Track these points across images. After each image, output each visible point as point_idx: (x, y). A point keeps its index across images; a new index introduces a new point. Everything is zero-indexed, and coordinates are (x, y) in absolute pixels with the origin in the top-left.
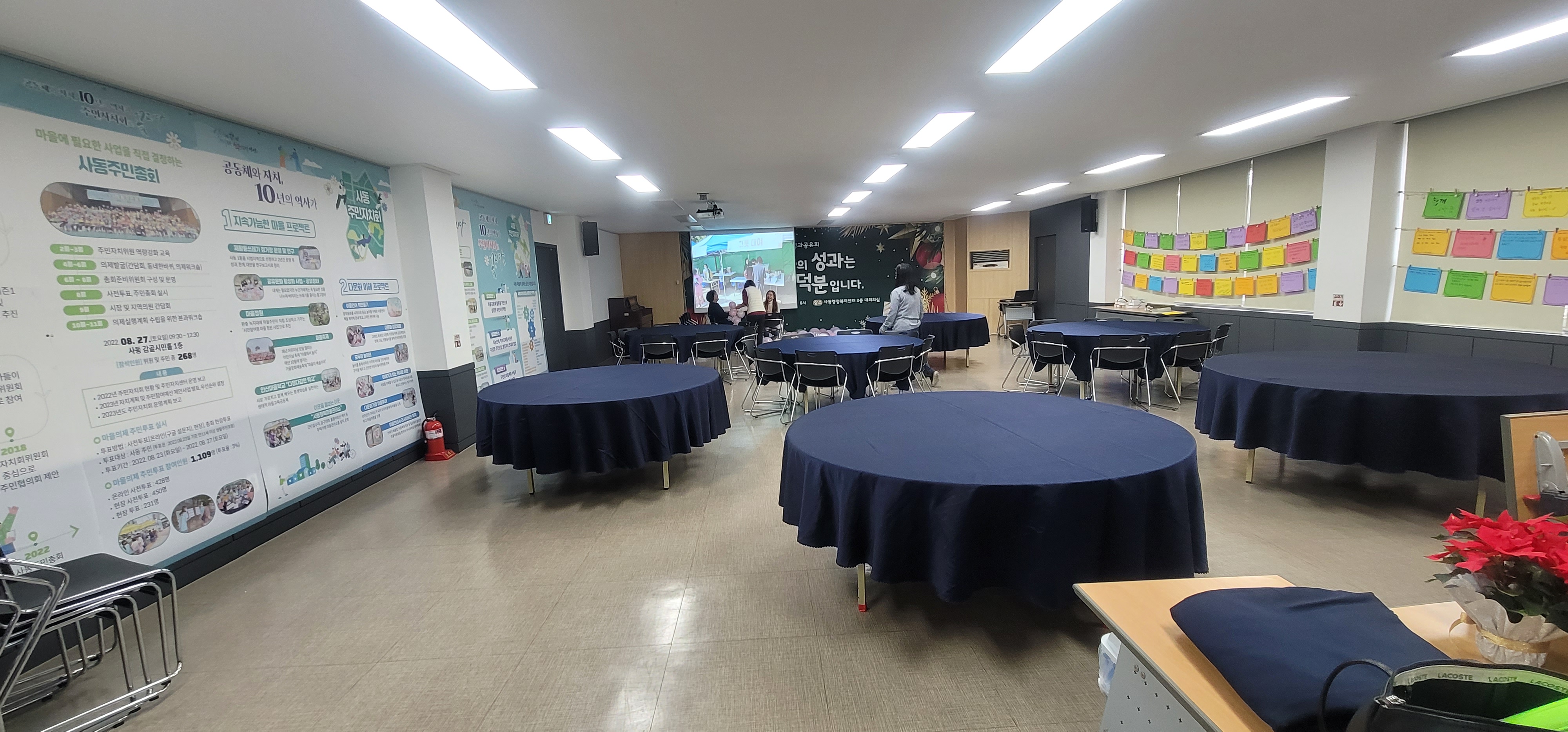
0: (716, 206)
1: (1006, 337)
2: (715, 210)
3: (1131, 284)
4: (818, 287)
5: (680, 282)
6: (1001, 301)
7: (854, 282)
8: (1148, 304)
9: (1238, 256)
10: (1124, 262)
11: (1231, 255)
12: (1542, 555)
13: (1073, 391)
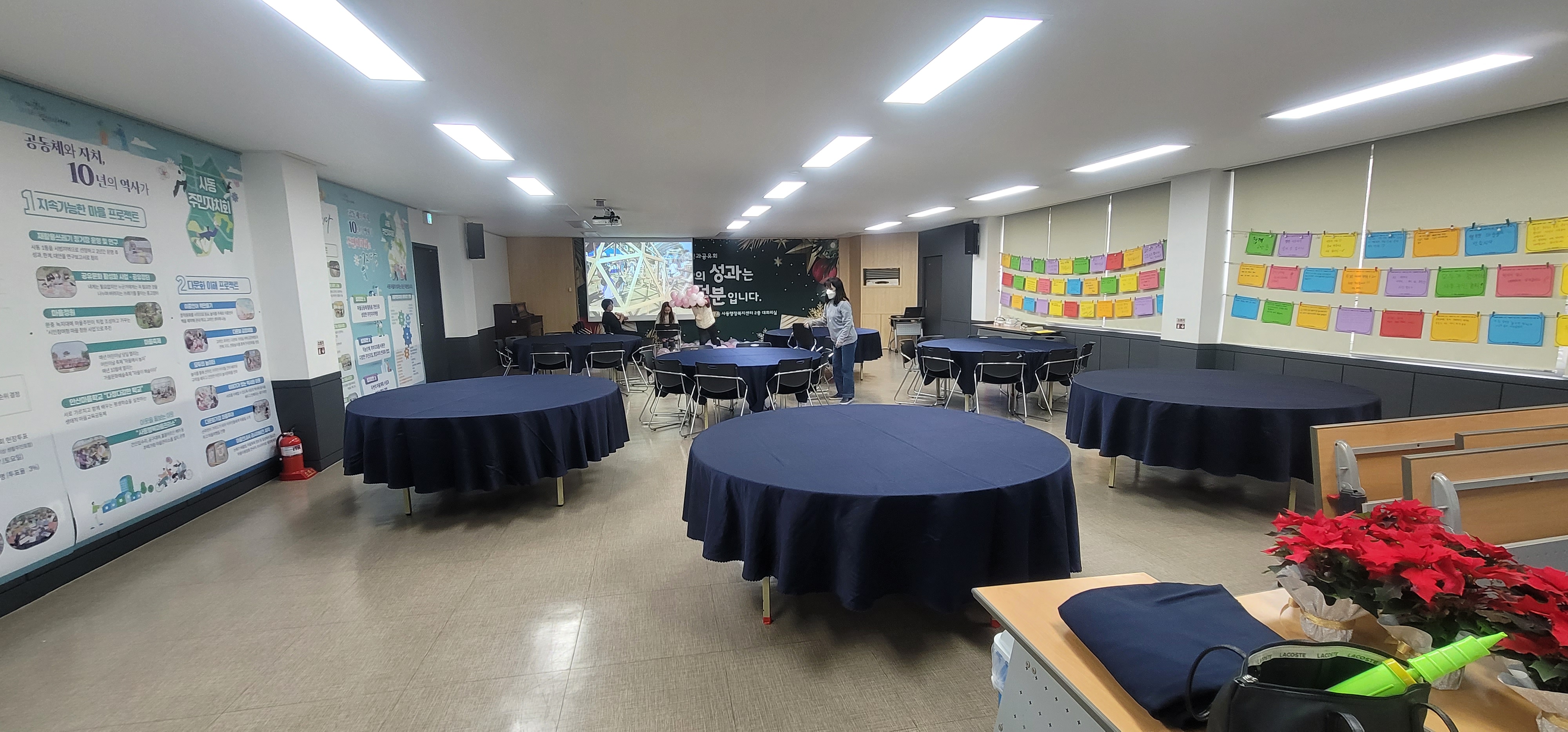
0: (614, 214)
1: (897, 352)
2: (612, 218)
3: (1008, 304)
4: (716, 299)
5: (573, 289)
6: (892, 317)
7: (752, 295)
8: (1023, 323)
9: (1099, 282)
10: (1002, 284)
11: (1093, 280)
12: (1350, 546)
13: (958, 403)
